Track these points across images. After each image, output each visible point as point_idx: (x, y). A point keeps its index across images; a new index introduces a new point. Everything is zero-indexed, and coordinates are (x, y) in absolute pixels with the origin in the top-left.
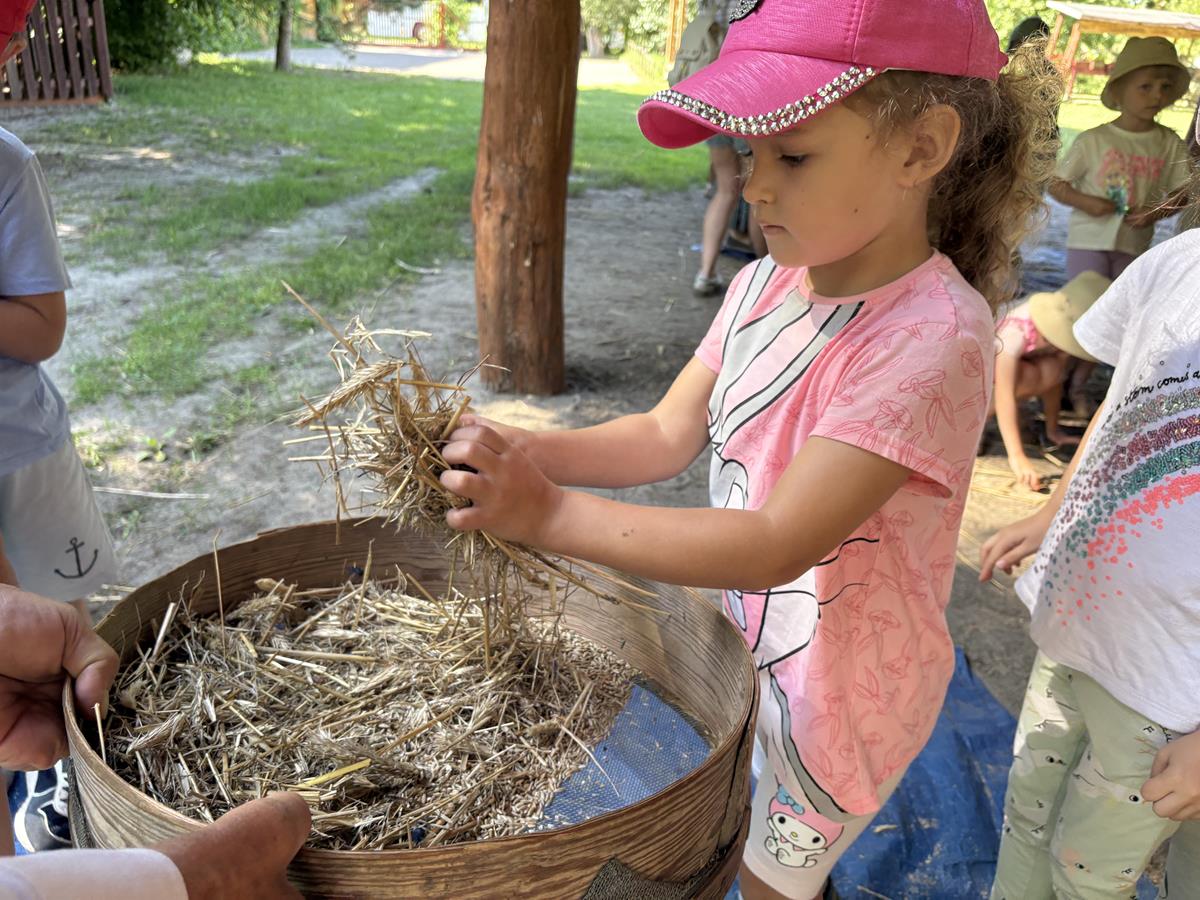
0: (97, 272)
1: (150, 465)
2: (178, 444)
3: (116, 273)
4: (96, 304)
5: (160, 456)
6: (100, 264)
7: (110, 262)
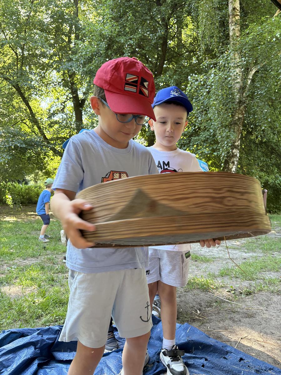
0: (241, 252)
1: (229, 293)
2: (240, 290)
3: (246, 253)
4: (236, 258)
5: (233, 292)
6: (242, 250)
7: (246, 251)
